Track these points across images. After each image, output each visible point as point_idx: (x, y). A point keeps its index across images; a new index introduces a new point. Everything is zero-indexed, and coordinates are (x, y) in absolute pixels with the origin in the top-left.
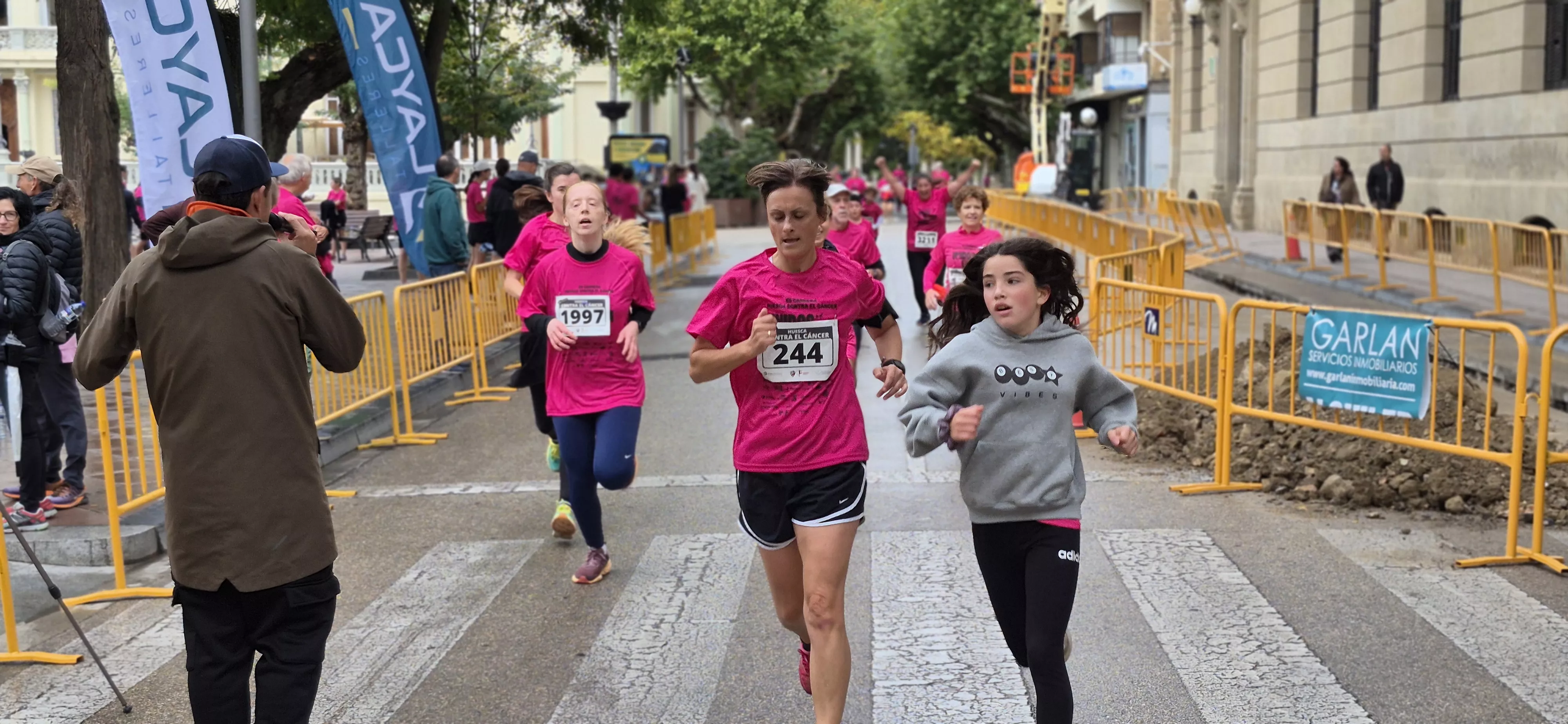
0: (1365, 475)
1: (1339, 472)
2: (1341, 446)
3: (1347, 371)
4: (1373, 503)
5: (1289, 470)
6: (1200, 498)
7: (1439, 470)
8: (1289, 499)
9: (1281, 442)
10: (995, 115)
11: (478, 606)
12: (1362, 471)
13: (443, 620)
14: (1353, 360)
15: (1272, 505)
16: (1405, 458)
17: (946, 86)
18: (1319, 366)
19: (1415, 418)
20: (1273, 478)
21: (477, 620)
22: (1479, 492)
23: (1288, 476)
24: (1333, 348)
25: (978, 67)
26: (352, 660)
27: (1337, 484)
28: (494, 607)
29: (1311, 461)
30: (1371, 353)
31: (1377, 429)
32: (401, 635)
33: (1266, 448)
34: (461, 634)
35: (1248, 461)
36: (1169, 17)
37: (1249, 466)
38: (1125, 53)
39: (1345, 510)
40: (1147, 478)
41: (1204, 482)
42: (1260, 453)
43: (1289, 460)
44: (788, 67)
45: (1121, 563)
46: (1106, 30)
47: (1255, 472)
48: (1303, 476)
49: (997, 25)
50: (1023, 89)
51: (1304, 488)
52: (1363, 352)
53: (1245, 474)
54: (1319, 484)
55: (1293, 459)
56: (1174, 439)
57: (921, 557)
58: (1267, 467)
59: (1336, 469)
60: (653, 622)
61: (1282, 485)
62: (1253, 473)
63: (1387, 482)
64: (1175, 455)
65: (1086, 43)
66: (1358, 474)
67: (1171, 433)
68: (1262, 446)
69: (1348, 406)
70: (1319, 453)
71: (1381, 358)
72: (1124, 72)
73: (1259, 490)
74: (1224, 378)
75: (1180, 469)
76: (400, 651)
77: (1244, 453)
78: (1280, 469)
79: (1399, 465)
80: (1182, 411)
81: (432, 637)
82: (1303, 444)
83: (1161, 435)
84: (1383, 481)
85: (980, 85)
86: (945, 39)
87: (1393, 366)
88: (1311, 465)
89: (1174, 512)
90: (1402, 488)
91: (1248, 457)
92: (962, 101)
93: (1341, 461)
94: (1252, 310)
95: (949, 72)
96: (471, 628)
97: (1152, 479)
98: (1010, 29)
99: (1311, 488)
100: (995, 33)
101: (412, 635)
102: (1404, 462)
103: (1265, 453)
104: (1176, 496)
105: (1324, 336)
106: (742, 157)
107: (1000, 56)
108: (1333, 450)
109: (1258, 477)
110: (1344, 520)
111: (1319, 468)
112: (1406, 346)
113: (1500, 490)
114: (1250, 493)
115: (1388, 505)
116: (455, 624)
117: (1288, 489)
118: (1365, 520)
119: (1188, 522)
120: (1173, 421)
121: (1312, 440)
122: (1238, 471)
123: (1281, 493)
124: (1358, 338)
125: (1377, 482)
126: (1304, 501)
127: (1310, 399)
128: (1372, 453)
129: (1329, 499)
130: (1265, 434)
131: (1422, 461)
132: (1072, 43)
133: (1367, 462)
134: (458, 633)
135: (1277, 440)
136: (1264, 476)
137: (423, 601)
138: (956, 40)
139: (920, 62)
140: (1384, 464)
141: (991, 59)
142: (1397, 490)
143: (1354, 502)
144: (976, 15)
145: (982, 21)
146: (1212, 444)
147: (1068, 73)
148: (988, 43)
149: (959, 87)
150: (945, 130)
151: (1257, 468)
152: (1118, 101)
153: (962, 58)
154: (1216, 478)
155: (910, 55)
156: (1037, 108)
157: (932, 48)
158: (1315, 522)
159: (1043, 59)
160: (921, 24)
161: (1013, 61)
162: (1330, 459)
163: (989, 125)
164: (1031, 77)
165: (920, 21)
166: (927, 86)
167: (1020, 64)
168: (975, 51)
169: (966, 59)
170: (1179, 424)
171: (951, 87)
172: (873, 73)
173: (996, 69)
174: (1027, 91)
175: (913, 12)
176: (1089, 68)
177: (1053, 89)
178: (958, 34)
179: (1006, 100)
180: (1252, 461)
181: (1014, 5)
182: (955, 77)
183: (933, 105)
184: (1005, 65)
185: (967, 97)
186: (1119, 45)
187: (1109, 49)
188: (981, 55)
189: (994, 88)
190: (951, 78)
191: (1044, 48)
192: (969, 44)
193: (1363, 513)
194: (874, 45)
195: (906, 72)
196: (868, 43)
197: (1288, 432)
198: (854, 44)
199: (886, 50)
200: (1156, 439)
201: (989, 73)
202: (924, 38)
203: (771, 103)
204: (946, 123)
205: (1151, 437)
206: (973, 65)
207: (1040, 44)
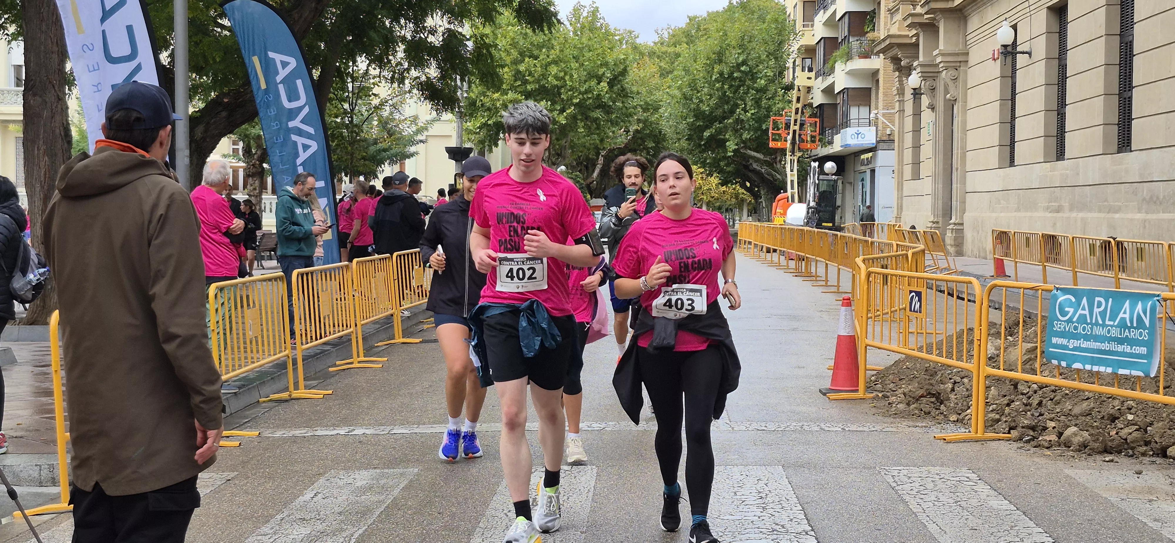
0: (1097, 428)
1: (1076, 425)
2: (1076, 404)
3: (1087, 338)
4: (1106, 450)
5: (1033, 424)
6: (961, 445)
7: (1161, 424)
8: (1035, 447)
9: (1025, 401)
10: (755, 166)
11: (366, 520)
12: (1095, 424)
13: (337, 530)
14: (1092, 329)
15: (1022, 451)
16: (1131, 414)
17: (718, 143)
18: (1062, 334)
19: (1147, 376)
20: (1019, 429)
21: (366, 530)
23: (1033, 428)
24: (1075, 320)
25: (743, 128)
27: (1075, 434)
28: (379, 520)
29: (1053, 415)
30: (1107, 322)
33: (1013, 406)
35: (997, 416)
36: (894, 91)
37: (998, 420)
38: (859, 118)
39: (1084, 455)
40: (914, 429)
41: (961, 433)
42: (1007, 410)
43: (1033, 415)
44: (594, 126)
45: (904, 492)
46: (844, 101)
48: (1045, 428)
49: (758, 96)
50: (779, 145)
51: (1047, 438)
52: (1101, 322)
53: (996, 426)
54: (1060, 435)
55: (1036, 414)
56: (933, 400)
57: (736, 485)
58: (1015, 421)
59: (1073, 422)
61: (1028, 435)
62: (1003, 426)
63: (1117, 433)
64: (934, 412)
65: (827, 112)
66: (1092, 427)
67: (930, 394)
68: (1008, 405)
69: (1088, 367)
70: (1058, 410)
71: (1116, 327)
72: (859, 134)
73: (1009, 440)
74: (979, 345)
75: (939, 423)
77: (992, 411)
78: (1027, 422)
79: (1126, 419)
80: (938, 377)
82: (1044, 402)
83: (922, 396)
84: (1113, 433)
85: (744, 142)
86: (717, 106)
87: (1127, 333)
88: (1051, 420)
89: (941, 455)
90: (1130, 438)
91: (998, 413)
92: (730, 154)
93: (1076, 417)
94: (1004, 289)
95: (719, 132)
96: (361, 536)
97: (918, 430)
98: (769, 99)
100: (757, 102)
102: (1130, 417)
103: (1013, 410)
104: (941, 443)
105: (1067, 309)
107: (760, 120)
108: (1070, 407)
109: (1006, 429)
110: (1085, 463)
111: (1059, 421)
112: (1139, 316)
114: (1000, 442)
115: (1119, 452)
116: (348, 533)
117: (1034, 438)
118: (1101, 463)
119: (955, 463)
120: (931, 384)
121: (1052, 400)
122: (991, 424)
123: (1028, 441)
124: (1096, 310)
125: (1108, 433)
126: (1047, 448)
127: (1055, 362)
128: (1103, 410)
129: (1070, 447)
130: (1010, 395)
131: (1145, 417)
132: (817, 110)
133: (1099, 417)
135: (1021, 399)
136: (1011, 428)
137: (319, 515)
138: (726, 107)
139: (698, 124)
140: (1113, 419)
141: (754, 122)
142: (1126, 439)
143: (1091, 449)
144: (742, 88)
145: (746, 93)
146: (965, 403)
147: (814, 134)
148: (751, 110)
149: (728, 144)
150: (714, 180)
151: (1006, 421)
152: (853, 156)
153: (730, 121)
154: (972, 429)
155: (690, 119)
156: (791, 160)
157: (707, 113)
158: (1060, 464)
159: (796, 121)
160: (699, 94)
161: (771, 123)
162: (1068, 415)
163: (750, 174)
164: (786, 136)
165: (698, 92)
166: (703, 143)
167: (776, 127)
168: (741, 116)
169: (734, 122)
170: (937, 388)
171: (722, 144)
172: (660, 132)
173: (756, 130)
174: (782, 147)
175: (693, 86)
176: (830, 131)
177: (803, 146)
178: (727, 103)
179: (763, 154)
180: (1001, 416)
181: (772, 81)
182: (725, 135)
183: (706, 159)
184: (764, 127)
185: (734, 151)
186: (854, 112)
187: (846, 115)
188: (745, 119)
189: (755, 145)
190: (722, 137)
191: (797, 113)
192: (736, 110)
193: (1099, 458)
194: (661, 110)
195: (687, 132)
196: (656, 109)
197: (1031, 393)
198: (645, 110)
199: (670, 115)
200: (917, 399)
201: (752, 133)
202: (701, 105)
203: (580, 154)
204: (715, 174)
205: (914, 398)
206: (739, 127)
207: (793, 110)
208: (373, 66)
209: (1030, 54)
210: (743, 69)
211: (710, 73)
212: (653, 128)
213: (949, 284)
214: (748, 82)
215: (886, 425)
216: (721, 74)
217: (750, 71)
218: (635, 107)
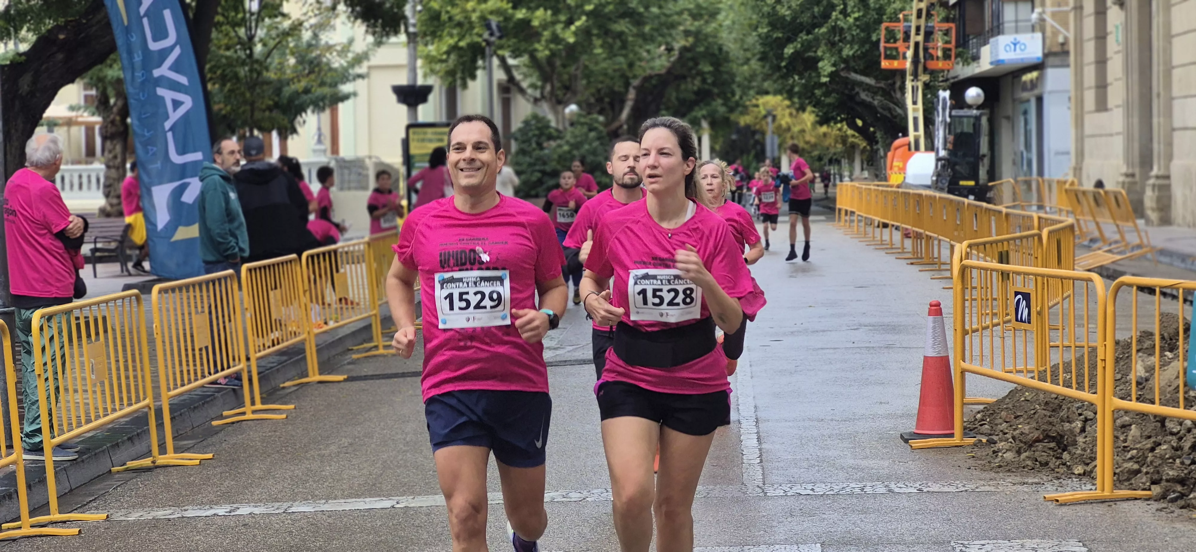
5: (1183, 475)
6: (1078, 507)
8: (1181, 507)
9: (1175, 443)
10: (865, 96)
15: (1162, 513)
17: (806, 63)
20: (1164, 484)
23: (1180, 481)
25: (843, 40)
33: (1158, 451)
35: (1136, 467)
37: (1137, 472)
38: (1016, 21)
40: (1020, 488)
41: (1084, 490)
42: (1150, 457)
43: (1182, 463)
47: (1144, 479)
50: (896, 64)
56: (1053, 445)
58: (1158, 472)
61: (1174, 492)
64: (1053, 462)
65: (969, 11)
67: (1048, 437)
68: (1153, 449)
73: (1149, 498)
74: (1104, 371)
75: (1058, 478)
77: (1130, 459)
78: (1173, 474)
80: (1064, 412)
83: (1037, 440)
85: (846, 61)
86: (805, 7)
89: (1048, 523)
91: (1137, 463)
92: (824, 80)
94: (1133, 290)
95: (808, 46)
97: (1025, 488)
100: (863, 1)
103: (1155, 457)
104: (1051, 505)
107: (868, 27)
109: (1147, 484)
114: (1136, 501)
117: (1181, 496)
120: (1052, 426)
122: (1124, 478)
123: (1173, 500)
130: (1156, 436)
132: (953, 11)
135: (1170, 442)
136: (1152, 483)
139: (775, 36)
141: (858, 31)
147: (948, 46)
148: (853, 12)
149: (820, 64)
150: (808, 117)
151: (1147, 473)
152: (1010, 78)
153: (824, 30)
154: (1097, 486)
155: (762, 28)
156: (913, 87)
157: (788, 19)
159: (918, 29)
161: (883, 33)
163: (859, 109)
164: (905, 50)
166: (783, 64)
167: (891, 36)
168: (839, 23)
169: (829, 32)
170: (1058, 428)
171: (812, 64)
172: (720, 49)
173: (863, 42)
174: (900, 67)
176: (975, 40)
177: (932, 64)
179: (876, 78)
180: (1142, 466)
182: (815, 52)
183: (793, 87)
184: (874, 38)
185: (831, 75)
186: (1009, 12)
187: (997, 16)
188: (845, 27)
189: (861, 65)
190: (811, 54)
191: (919, 16)
192: (831, 14)
194: (720, 17)
195: (759, 48)
196: (713, 14)
197: (1182, 432)
198: (695, 16)
199: (734, 23)
200: (1030, 445)
201: (856, 47)
202: (778, 7)
203: (600, 86)
204: (809, 108)
205: (1025, 443)
206: (837, 38)
207: (914, 12)
212: (709, 43)
215: (982, 482)
218: (680, 13)
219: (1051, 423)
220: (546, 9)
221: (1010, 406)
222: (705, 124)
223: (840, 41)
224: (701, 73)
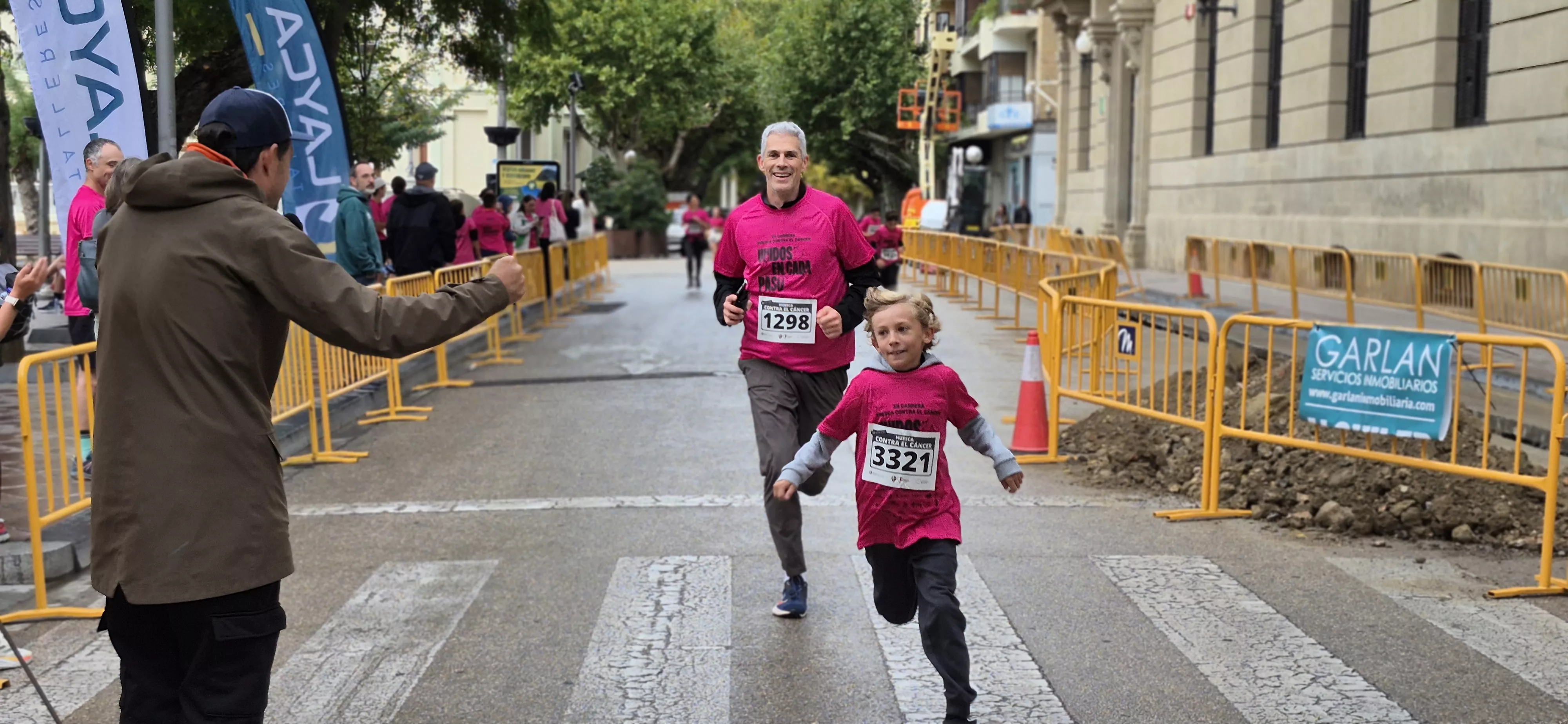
0: (1362, 502)
1: (1334, 499)
2: (1333, 472)
4: (1375, 531)
5: (1280, 497)
6: (1189, 524)
7: (1443, 498)
8: (1284, 527)
9: (1267, 467)
10: (878, 152)
11: (442, 630)
12: (1360, 497)
13: (406, 645)
15: (1267, 532)
16: (1405, 484)
17: (829, 122)
20: (1262, 504)
21: (445, 645)
22: (1487, 520)
23: (1279, 502)
25: (862, 104)
26: (314, 687)
27: (1334, 511)
28: (460, 631)
29: (1305, 486)
31: (1389, 452)
32: (363, 660)
33: (1251, 473)
34: (430, 660)
35: (1232, 487)
36: (1057, 57)
37: (1234, 492)
38: (1010, 92)
39: (1347, 538)
40: (1125, 504)
41: (1185, 509)
42: (1244, 479)
43: (1278, 485)
44: (672, 99)
45: (1130, 590)
46: (991, 69)
47: (1241, 499)
48: (1295, 503)
49: (881, 62)
50: (910, 125)
51: (1299, 515)
53: (1230, 500)
54: (1314, 511)
55: (1283, 485)
56: (1147, 464)
58: (1255, 493)
59: (1331, 495)
60: (640, 648)
61: (1273, 512)
62: (1239, 499)
63: (1388, 509)
64: (1149, 480)
65: (969, 82)
66: (1356, 501)
67: (1142, 458)
68: (1246, 472)
70: (1311, 479)
72: (1009, 111)
73: (1249, 517)
74: (1213, 398)
75: (1157, 495)
76: (366, 678)
77: (1226, 479)
78: (1271, 495)
79: (1399, 491)
80: (1150, 436)
81: (399, 663)
82: (1293, 468)
83: (1132, 460)
84: (1383, 508)
85: (864, 121)
86: (830, 75)
88: (1303, 492)
89: (1167, 539)
90: (1404, 515)
91: (1231, 483)
92: (846, 138)
93: (1335, 488)
95: (833, 107)
96: (441, 652)
97: (1132, 504)
98: (895, 66)
99: (1306, 515)
100: (880, 70)
101: (374, 661)
102: (1404, 489)
103: (1251, 479)
104: (1164, 522)
106: (628, 188)
107: (885, 92)
108: (1325, 476)
109: (1245, 504)
110: (1348, 549)
111: (1314, 494)
113: (1509, 519)
114: (1239, 520)
115: (1391, 534)
116: (420, 650)
117: (1281, 516)
118: (1370, 548)
119: (1188, 548)
121: (1302, 466)
122: (1225, 497)
123: (1273, 520)
125: (1377, 509)
126: (1301, 528)
128: (1368, 480)
129: (1327, 527)
130: (1248, 459)
131: (1423, 488)
132: (955, 81)
133: (1363, 488)
134: (426, 658)
135: (1262, 465)
136: (1253, 502)
137: (380, 624)
138: (841, 76)
139: (805, 97)
140: (1382, 491)
141: (876, 96)
142: (1399, 517)
143: (1355, 530)
144: (861, 52)
145: (867, 58)
146: (1188, 470)
147: (954, 111)
148: (873, 80)
149: (843, 124)
150: (823, 169)
151: (1244, 494)
152: (1003, 140)
153: (847, 94)
154: (1202, 503)
155: (794, 90)
156: (925, 145)
157: (817, 83)
158: (1319, 549)
159: (932, 95)
160: (806, 60)
161: (899, 97)
162: (1324, 485)
163: (869, 163)
164: (919, 113)
165: (805, 56)
166: (811, 122)
167: (905, 102)
168: (860, 88)
169: (851, 95)
170: (1150, 449)
171: (835, 123)
172: (755, 108)
173: (880, 106)
174: (914, 128)
175: (798, 48)
176: (974, 106)
177: (941, 126)
178: (842, 70)
179: (891, 137)
180: (1236, 486)
181: (899, 42)
182: (839, 113)
184: (890, 102)
185: (851, 133)
186: (1004, 84)
187: (994, 88)
188: (865, 92)
189: (877, 125)
190: (835, 114)
191: (933, 84)
192: (853, 80)
193: (1367, 541)
194: (758, 79)
195: (790, 108)
196: (750, 78)
197: (1274, 457)
198: (737, 79)
199: (770, 85)
200: (1127, 464)
201: (874, 110)
202: (809, 73)
203: (653, 136)
204: (824, 162)
205: (1122, 462)
206: (857, 102)
207: (929, 82)
208: (392, 21)
209: (1234, 11)
210: (863, 26)
211: (820, 31)
212: (746, 102)
213: (1173, 319)
214: (870, 44)
215: (1089, 498)
216: (835, 33)
217: (873, 29)
218: (723, 76)
219: (1144, 445)
220: (611, 67)
221: (1093, 427)
222: (734, 172)
223: (861, 104)
224: (738, 129)
